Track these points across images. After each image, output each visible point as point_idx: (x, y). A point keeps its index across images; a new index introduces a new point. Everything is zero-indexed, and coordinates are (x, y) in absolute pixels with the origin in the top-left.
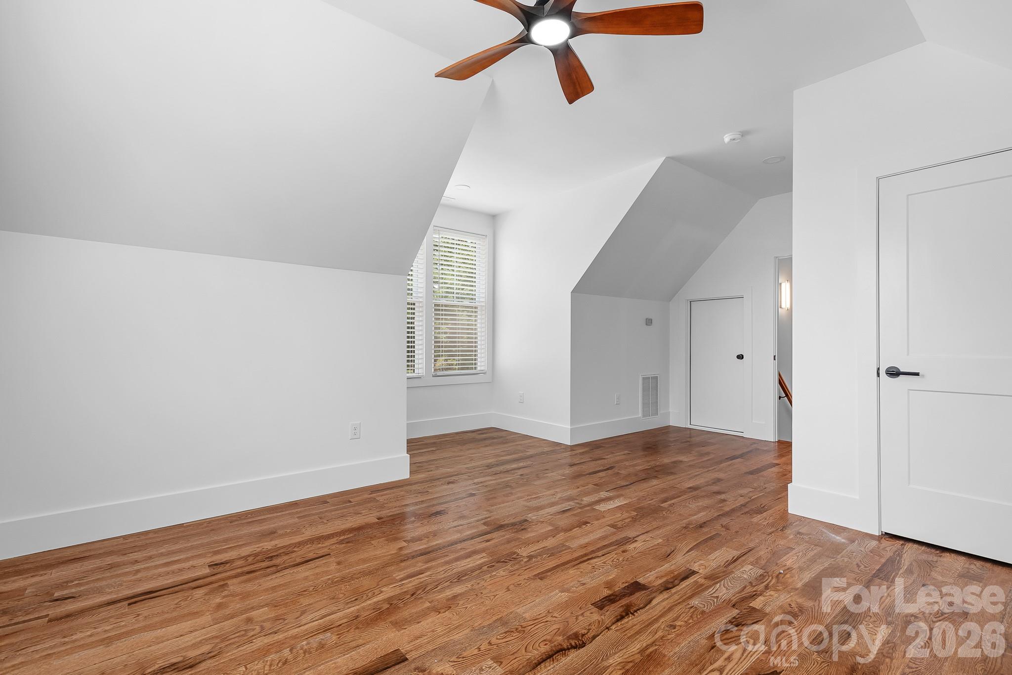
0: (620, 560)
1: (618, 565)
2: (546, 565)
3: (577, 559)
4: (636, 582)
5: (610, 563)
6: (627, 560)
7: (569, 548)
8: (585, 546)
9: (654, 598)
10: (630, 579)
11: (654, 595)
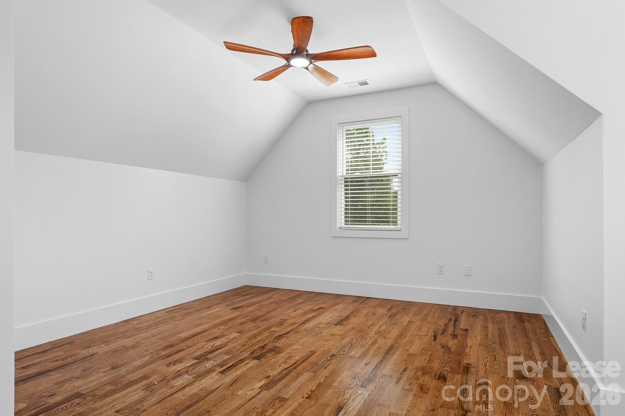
0: (270, 370)
1: (271, 367)
2: (315, 358)
3: (299, 364)
4: (259, 360)
5: (276, 367)
6: (266, 370)
7: (309, 371)
8: (298, 376)
9: (249, 355)
10: (263, 361)
11: (249, 356)
